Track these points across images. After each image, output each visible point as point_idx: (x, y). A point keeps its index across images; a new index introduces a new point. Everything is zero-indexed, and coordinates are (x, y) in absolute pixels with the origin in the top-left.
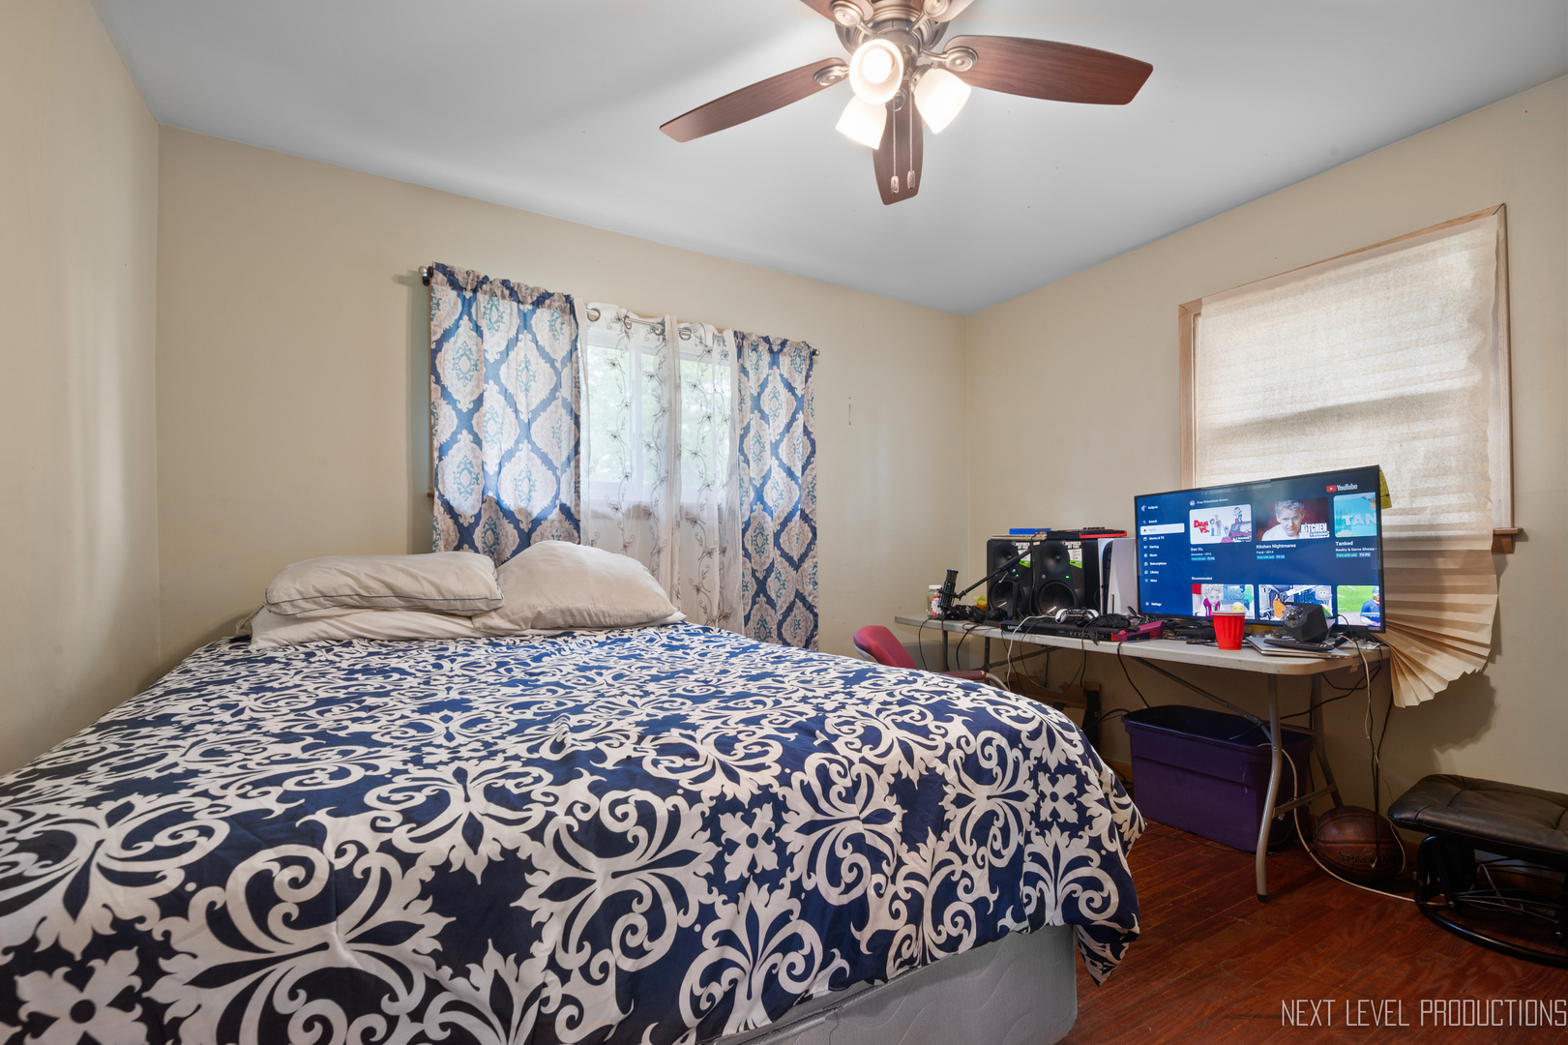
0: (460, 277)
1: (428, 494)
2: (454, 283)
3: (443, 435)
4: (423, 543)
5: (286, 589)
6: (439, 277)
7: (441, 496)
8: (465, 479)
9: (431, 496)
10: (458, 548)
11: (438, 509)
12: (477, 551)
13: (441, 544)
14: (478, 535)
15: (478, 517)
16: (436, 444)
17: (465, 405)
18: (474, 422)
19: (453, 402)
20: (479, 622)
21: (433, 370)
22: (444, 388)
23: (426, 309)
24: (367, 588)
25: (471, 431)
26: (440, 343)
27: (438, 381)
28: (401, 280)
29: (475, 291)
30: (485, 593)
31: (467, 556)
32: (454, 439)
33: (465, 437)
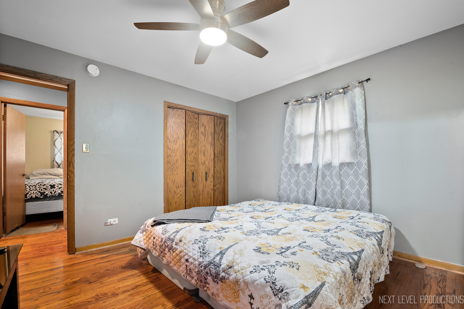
0: (58, 132)
1: (53, 160)
2: (57, 133)
3: (56, 153)
4: (53, 167)
5: (34, 173)
6: (55, 132)
7: (55, 161)
8: (59, 158)
9: (54, 161)
10: (58, 168)
11: (55, 162)
12: (61, 168)
13: (55, 167)
14: (61, 166)
15: (61, 164)
16: (55, 154)
17: (59, 149)
18: (60, 151)
19: (57, 148)
20: (59, 177)
21: (54, 144)
22: (56, 146)
23: (53, 136)
24: (45, 173)
25: (60, 152)
26: (55, 141)
27: (55, 146)
28: (49, 132)
29: (61, 133)
30: (61, 173)
31: (59, 169)
32: (57, 153)
33: (59, 153)
